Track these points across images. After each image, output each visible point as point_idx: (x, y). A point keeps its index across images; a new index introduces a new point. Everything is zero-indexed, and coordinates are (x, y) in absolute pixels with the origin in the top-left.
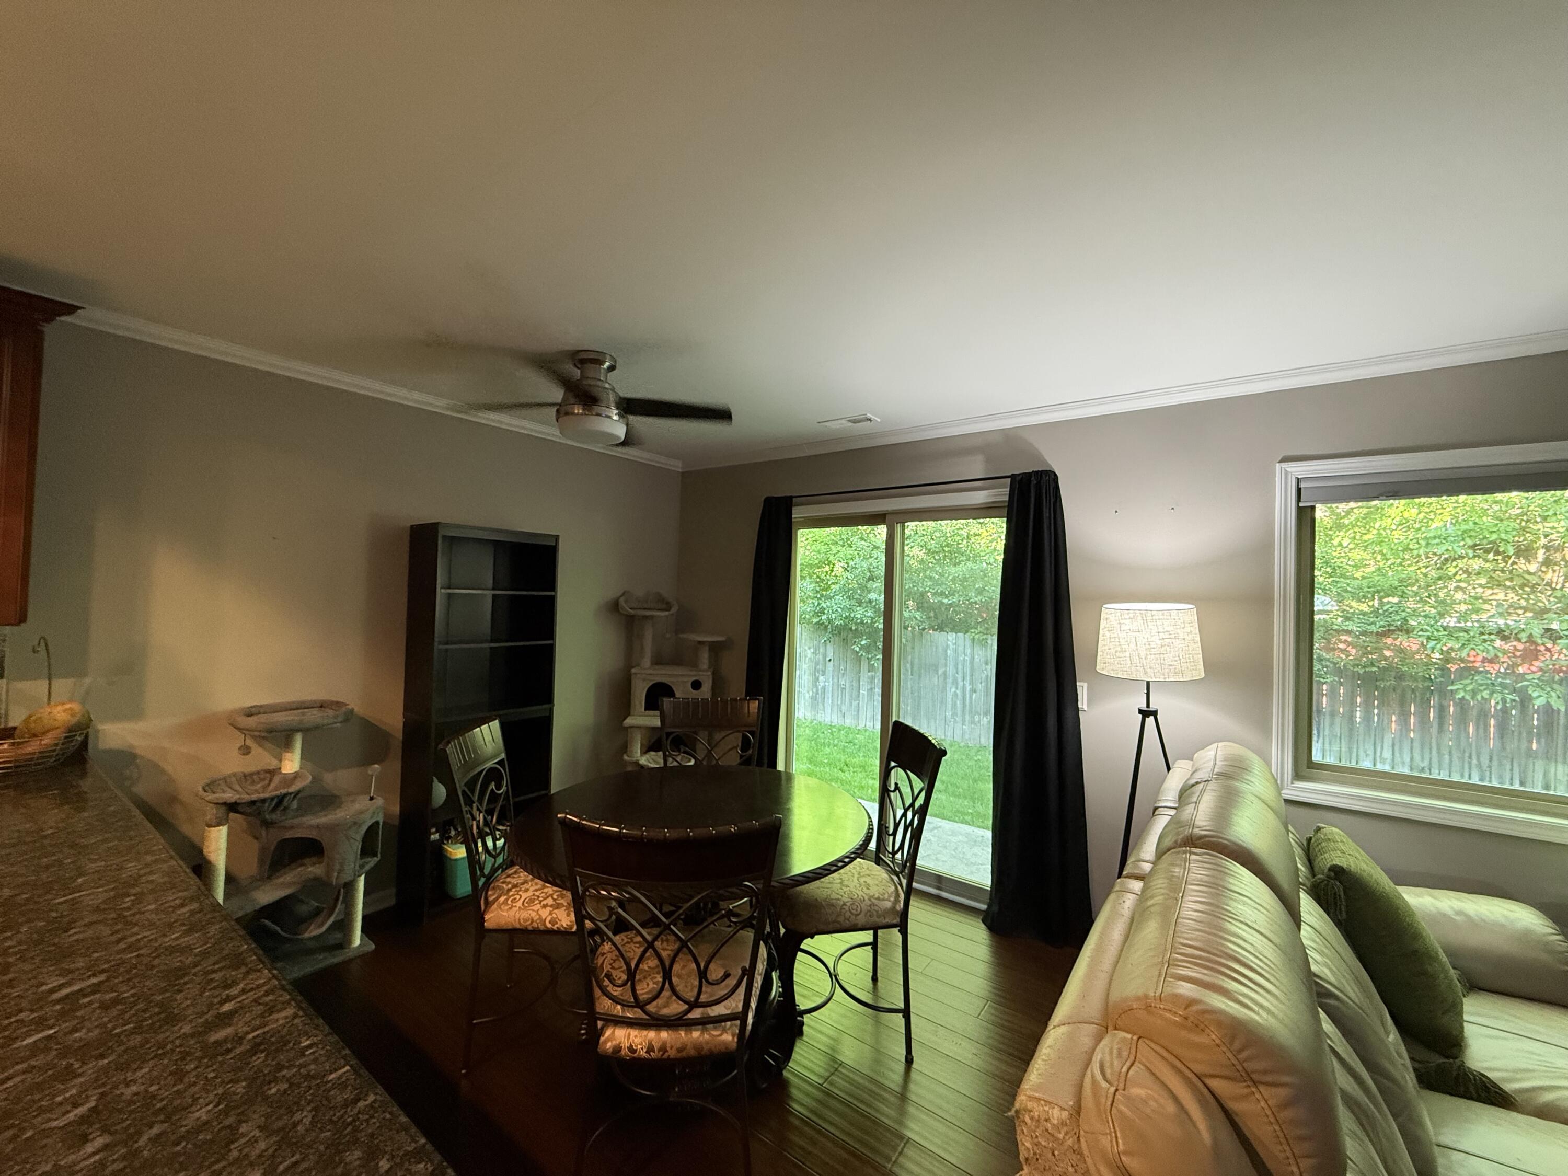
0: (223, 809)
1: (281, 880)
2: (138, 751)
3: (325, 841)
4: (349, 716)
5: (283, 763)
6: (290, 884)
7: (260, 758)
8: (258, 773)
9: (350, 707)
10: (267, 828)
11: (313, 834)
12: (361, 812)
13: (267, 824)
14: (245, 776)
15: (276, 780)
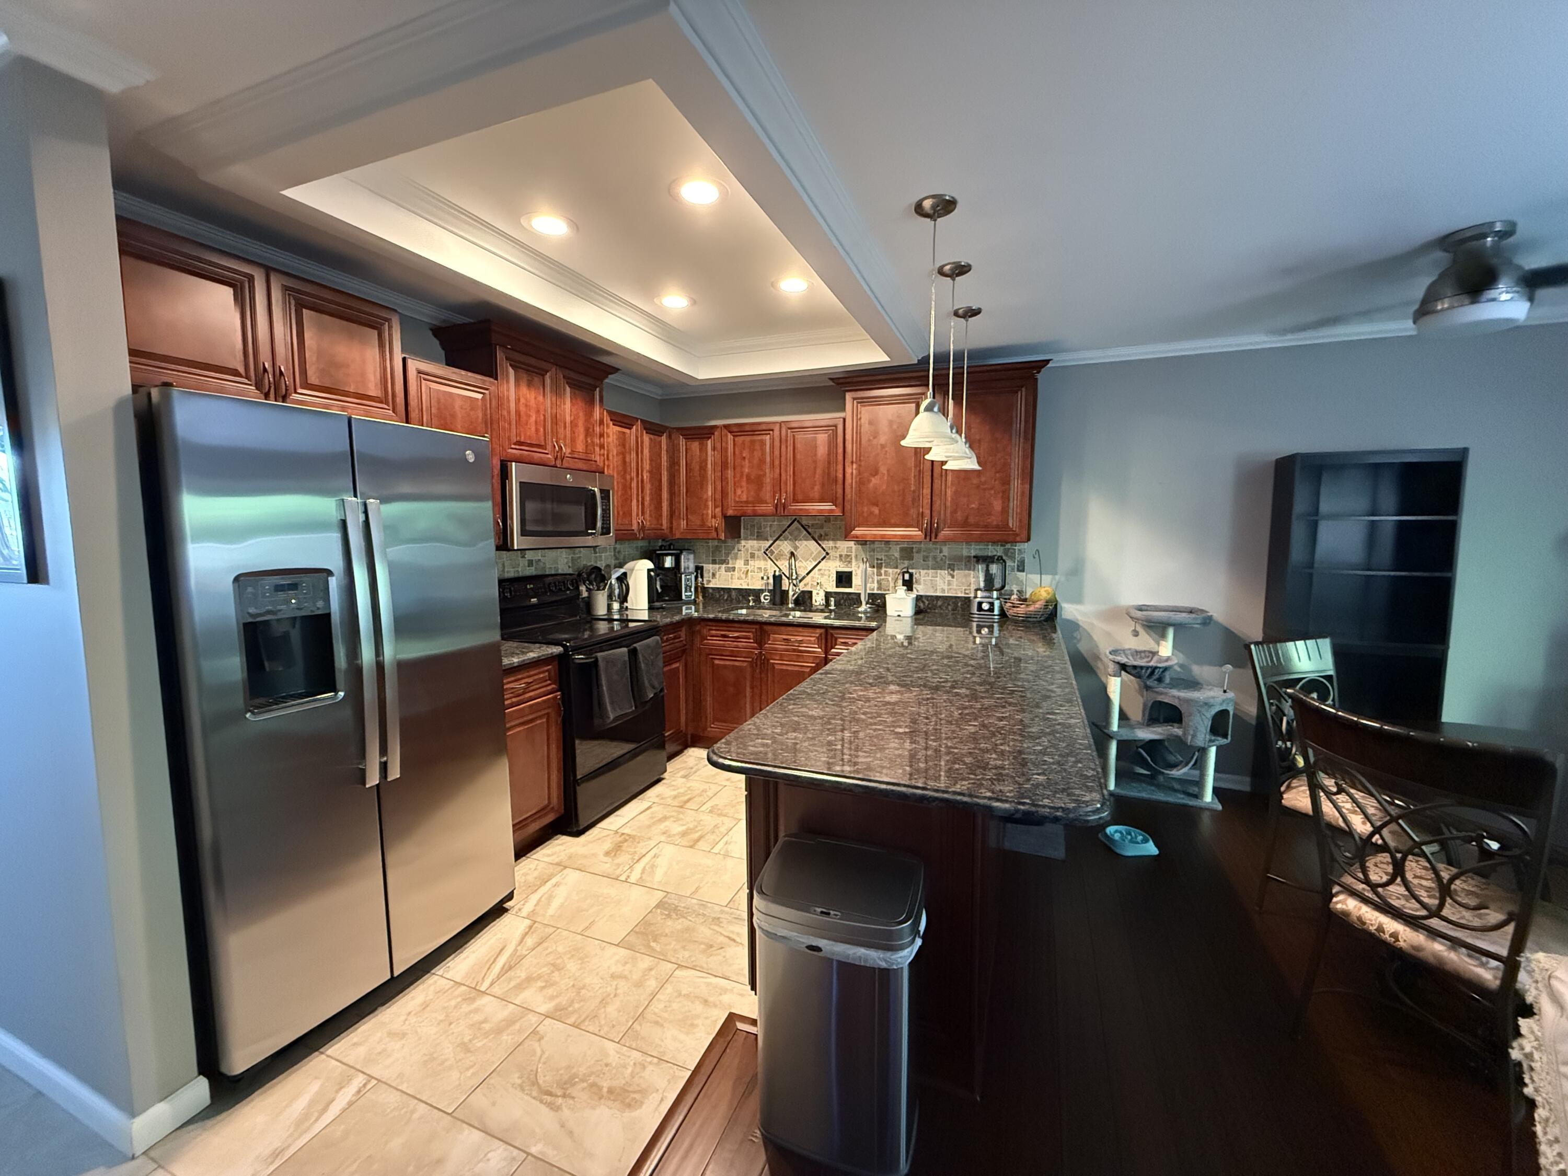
0: (1117, 666)
1: (1155, 729)
2: (1081, 624)
3: (1183, 709)
4: (1208, 621)
5: (1160, 647)
6: (1161, 734)
7: (1145, 642)
8: (1144, 651)
9: (1209, 614)
10: (1147, 690)
11: (1175, 703)
12: (1213, 698)
13: (1148, 688)
14: (1137, 652)
15: (1155, 658)
